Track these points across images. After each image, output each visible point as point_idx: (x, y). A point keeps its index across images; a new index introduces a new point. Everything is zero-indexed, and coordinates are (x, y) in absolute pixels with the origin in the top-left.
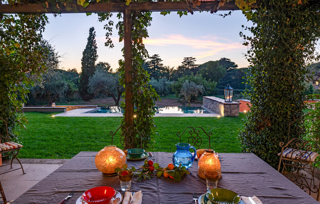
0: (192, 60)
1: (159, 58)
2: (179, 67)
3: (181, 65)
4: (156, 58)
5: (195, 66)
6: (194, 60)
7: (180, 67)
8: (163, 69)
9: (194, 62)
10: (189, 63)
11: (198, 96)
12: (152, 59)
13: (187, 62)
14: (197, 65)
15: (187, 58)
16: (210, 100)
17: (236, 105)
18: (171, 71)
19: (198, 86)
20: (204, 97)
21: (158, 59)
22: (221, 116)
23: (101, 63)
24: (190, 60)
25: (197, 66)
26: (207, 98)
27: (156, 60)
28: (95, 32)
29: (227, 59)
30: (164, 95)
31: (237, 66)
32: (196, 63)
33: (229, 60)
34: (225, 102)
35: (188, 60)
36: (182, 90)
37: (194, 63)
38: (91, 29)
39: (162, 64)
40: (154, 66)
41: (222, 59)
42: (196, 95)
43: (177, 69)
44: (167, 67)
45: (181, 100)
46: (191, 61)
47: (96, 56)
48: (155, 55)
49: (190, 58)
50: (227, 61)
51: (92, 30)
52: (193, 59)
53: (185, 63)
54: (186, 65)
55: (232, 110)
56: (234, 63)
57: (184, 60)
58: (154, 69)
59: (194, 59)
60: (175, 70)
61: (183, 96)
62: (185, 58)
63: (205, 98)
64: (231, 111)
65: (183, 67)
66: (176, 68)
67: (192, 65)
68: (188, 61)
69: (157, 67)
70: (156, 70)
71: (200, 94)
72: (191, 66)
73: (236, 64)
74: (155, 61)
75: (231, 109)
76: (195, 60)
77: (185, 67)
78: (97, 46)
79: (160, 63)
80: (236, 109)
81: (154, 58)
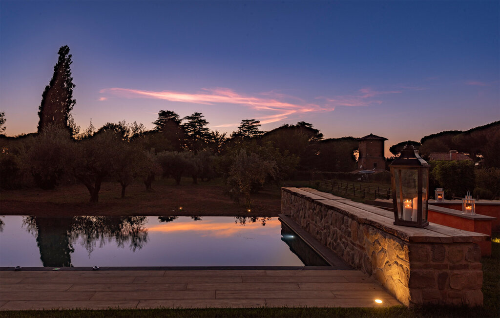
0: (254, 124)
1: (203, 118)
2: (233, 135)
3: (237, 130)
4: (198, 118)
5: (258, 134)
6: (257, 124)
7: (235, 135)
8: (209, 136)
9: (258, 127)
10: (249, 128)
11: (265, 182)
12: (191, 120)
13: (246, 127)
14: (262, 132)
15: (247, 121)
16: (308, 203)
17: (466, 248)
18: (221, 140)
19: (265, 162)
20: (285, 190)
21: (202, 121)
22: (396, 304)
23: (110, 125)
24: (252, 124)
25: (263, 134)
26: (295, 194)
27: (197, 122)
28: (70, 56)
29: (308, 124)
30: (207, 179)
31: (321, 135)
32: (260, 129)
33: (310, 125)
34: (398, 222)
35: (248, 123)
36: (233, 170)
37: (257, 129)
38: (62, 49)
39: (207, 129)
40: (194, 130)
41: (300, 123)
42: (262, 182)
43: (230, 138)
44: (215, 133)
45: (231, 191)
46: (253, 126)
47: (70, 102)
48: (196, 114)
49: (250, 121)
50: (308, 126)
51: (64, 51)
52: (256, 122)
53: (244, 129)
54: (245, 131)
55: (448, 271)
56: (317, 131)
57: (242, 125)
58: (195, 136)
59: (258, 122)
60: (228, 139)
61: (235, 184)
62: (244, 121)
63: (289, 191)
64: (443, 277)
65: (240, 134)
66: (228, 136)
67: (255, 132)
68: (249, 125)
69: (199, 133)
70: (198, 138)
71: (269, 178)
72: (253, 134)
73: (320, 133)
74: (197, 124)
75: (446, 266)
76: (259, 124)
77: (244, 135)
78: (73, 82)
79: (204, 127)
80: (466, 267)
81: (195, 118)
